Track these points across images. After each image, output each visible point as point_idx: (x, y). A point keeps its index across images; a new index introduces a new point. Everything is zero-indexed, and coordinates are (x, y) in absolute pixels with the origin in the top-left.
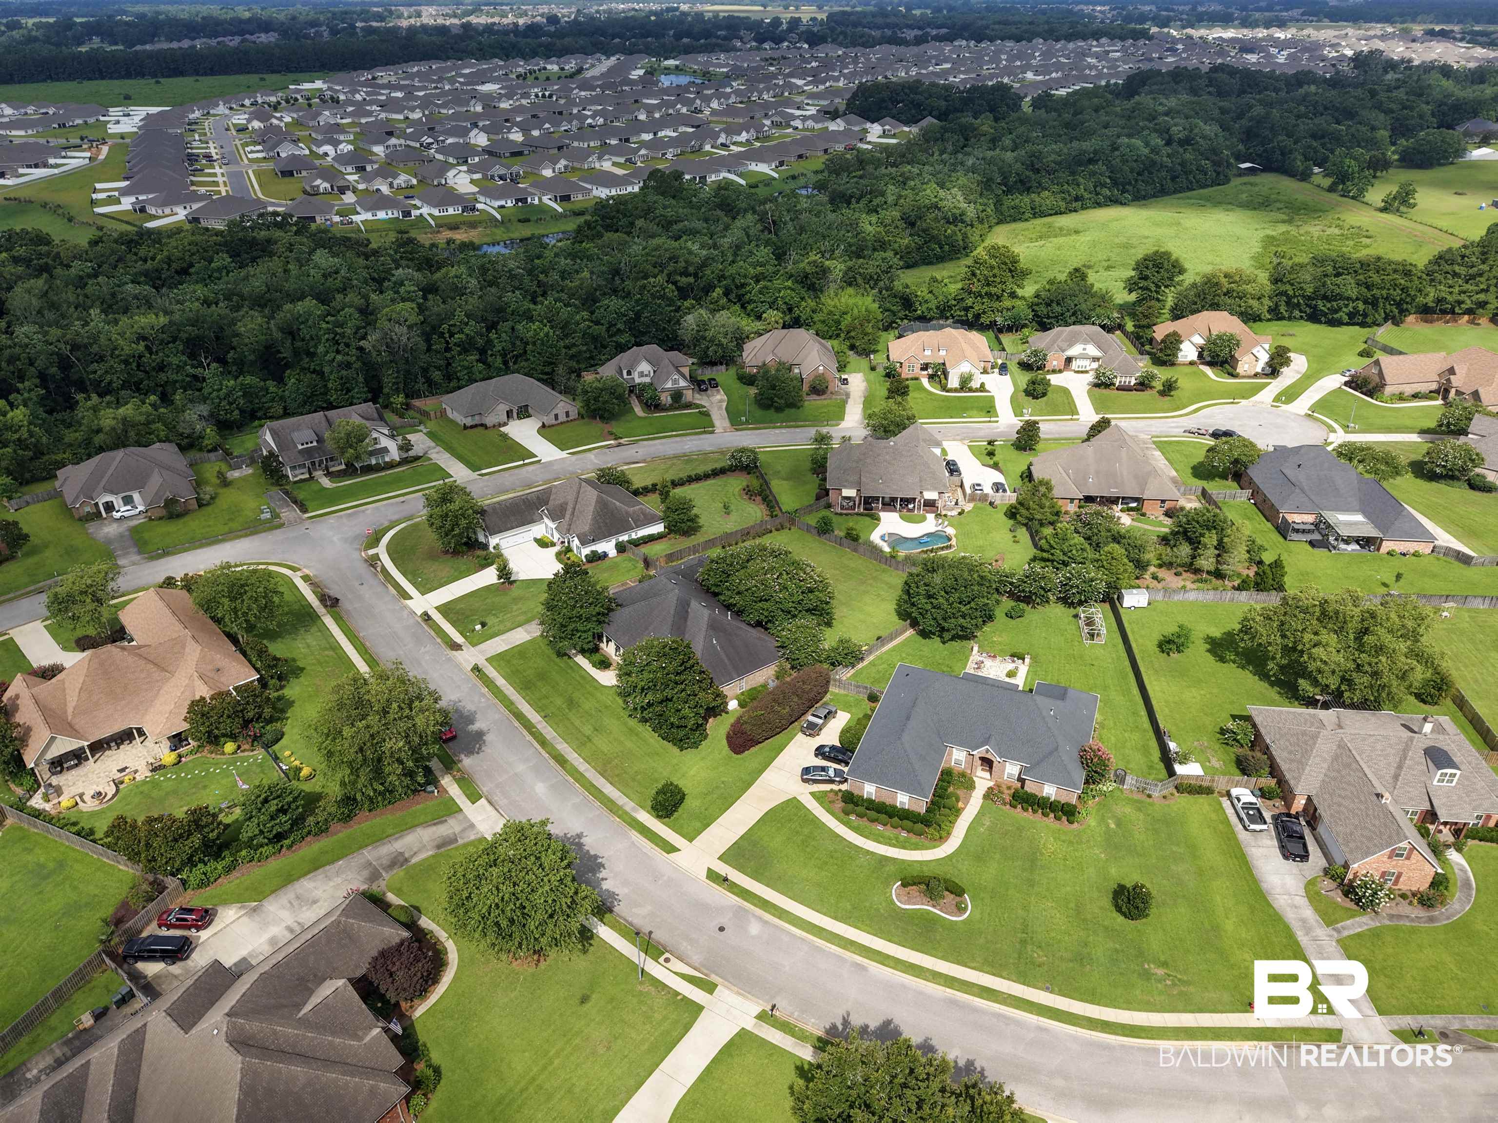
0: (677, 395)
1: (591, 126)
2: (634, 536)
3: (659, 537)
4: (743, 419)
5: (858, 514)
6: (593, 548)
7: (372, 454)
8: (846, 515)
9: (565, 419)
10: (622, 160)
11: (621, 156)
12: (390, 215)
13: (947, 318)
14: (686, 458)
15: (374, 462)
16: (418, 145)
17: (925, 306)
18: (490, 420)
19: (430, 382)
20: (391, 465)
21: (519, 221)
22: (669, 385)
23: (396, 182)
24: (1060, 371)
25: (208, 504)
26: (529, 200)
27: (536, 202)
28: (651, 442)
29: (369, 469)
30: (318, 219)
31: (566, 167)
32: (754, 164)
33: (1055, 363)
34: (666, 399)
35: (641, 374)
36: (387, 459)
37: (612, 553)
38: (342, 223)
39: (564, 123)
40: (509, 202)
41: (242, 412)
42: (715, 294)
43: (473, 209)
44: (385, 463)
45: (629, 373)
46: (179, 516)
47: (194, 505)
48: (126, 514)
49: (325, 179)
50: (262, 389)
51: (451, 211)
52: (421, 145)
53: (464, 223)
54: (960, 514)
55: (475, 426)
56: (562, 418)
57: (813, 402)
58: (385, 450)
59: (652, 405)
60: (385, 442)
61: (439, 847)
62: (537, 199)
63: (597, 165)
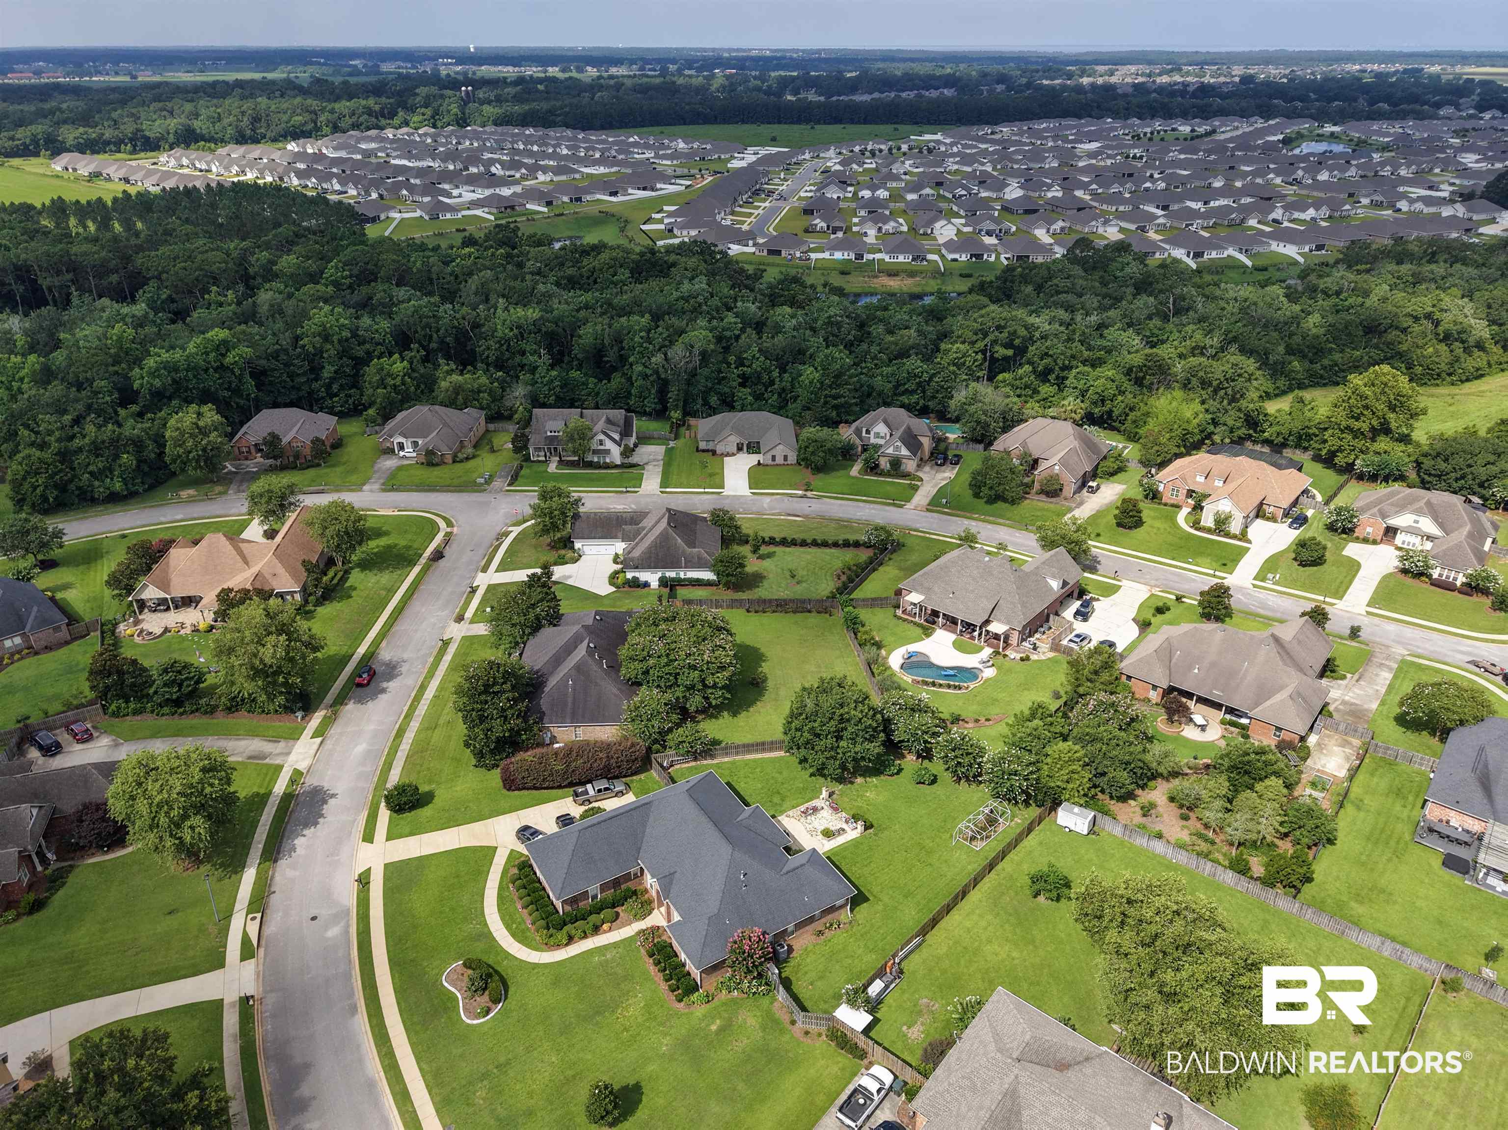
0: (896, 463)
1: (1147, 190)
2: (682, 576)
3: (708, 584)
4: (944, 501)
5: (915, 623)
6: (637, 574)
7: (595, 452)
8: (905, 620)
9: (782, 462)
10: (1133, 227)
11: (1133, 222)
12: (846, 257)
13: (1306, 449)
14: (843, 523)
15: (596, 460)
16: (951, 196)
17: (1276, 428)
18: (720, 449)
19: (706, 403)
20: (607, 466)
21: (961, 275)
22: (890, 451)
23: (885, 228)
24: (1375, 542)
25: (461, 461)
26: (985, 257)
27: (993, 259)
28: (832, 501)
29: (590, 465)
30: (783, 252)
31: (1062, 229)
32: (1282, 245)
33: (1369, 530)
34: (884, 463)
35: (877, 435)
36: (608, 460)
37: (654, 582)
38: (800, 259)
39: (1116, 185)
40: (964, 256)
41: (557, 397)
42: (1020, 371)
43: (924, 259)
44: (605, 463)
45: (868, 432)
46: (433, 465)
47: (448, 459)
48: (407, 455)
49: (823, 220)
50: (583, 384)
51: (901, 259)
52: (954, 196)
53: (903, 271)
54: (1022, 659)
55: (708, 451)
56: (780, 460)
57: (1035, 503)
58: (608, 452)
59: (873, 468)
60: (609, 445)
61: (250, 758)
62: (993, 256)
63: (1101, 230)
